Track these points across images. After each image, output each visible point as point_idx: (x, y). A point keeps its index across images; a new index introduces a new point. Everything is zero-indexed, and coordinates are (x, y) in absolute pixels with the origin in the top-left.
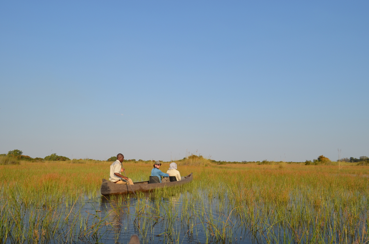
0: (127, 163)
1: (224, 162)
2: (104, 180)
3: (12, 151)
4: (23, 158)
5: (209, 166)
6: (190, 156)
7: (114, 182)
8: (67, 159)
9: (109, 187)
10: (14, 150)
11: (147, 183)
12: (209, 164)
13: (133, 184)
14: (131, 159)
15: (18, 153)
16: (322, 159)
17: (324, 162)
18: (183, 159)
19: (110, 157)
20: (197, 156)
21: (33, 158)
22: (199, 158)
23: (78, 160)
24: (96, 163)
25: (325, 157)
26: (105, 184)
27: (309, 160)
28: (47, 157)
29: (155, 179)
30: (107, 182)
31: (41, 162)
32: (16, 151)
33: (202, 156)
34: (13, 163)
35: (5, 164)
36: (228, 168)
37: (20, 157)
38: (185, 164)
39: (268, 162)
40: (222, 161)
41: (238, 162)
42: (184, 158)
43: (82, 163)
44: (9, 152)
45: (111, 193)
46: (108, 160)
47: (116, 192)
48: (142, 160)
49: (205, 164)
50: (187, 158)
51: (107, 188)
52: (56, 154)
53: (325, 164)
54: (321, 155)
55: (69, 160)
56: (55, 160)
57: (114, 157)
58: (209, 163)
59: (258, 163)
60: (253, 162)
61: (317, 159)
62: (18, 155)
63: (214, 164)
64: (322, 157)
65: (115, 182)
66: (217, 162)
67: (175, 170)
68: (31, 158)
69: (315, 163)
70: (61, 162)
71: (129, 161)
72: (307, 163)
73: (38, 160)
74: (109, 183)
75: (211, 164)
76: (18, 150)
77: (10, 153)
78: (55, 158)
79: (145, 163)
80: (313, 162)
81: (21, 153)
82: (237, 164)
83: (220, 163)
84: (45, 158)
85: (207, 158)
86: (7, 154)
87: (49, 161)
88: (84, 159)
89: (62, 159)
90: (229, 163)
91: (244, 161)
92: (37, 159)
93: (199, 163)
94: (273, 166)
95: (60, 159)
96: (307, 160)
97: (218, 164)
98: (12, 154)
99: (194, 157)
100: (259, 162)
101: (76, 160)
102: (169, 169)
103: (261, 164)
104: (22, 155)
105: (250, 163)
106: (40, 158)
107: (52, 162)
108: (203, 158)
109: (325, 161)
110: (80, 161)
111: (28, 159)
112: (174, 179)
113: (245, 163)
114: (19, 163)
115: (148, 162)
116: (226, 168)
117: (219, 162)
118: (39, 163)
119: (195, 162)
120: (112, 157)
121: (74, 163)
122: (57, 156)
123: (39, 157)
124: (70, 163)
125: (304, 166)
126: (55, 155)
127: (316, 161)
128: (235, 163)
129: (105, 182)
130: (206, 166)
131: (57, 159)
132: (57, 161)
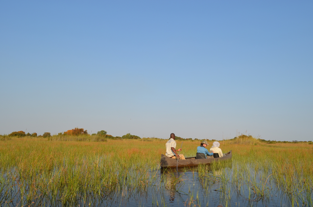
0: (185, 141)
1: (274, 141)
3: (100, 131)
4: (107, 136)
5: (258, 145)
6: (240, 135)
7: (170, 157)
8: (138, 138)
9: (166, 161)
10: (101, 131)
11: (195, 158)
12: (258, 143)
13: (185, 159)
14: (188, 138)
15: (104, 133)
20: (247, 136)
21: (114, 136)
22: (249, 138)
23: (147, 139)
24: (160, 141)
26: (163, 159)
28: (124, 136)
29: (201, 155)
30: (165, 157)
31: (120, 140)
32: (103, 131)
33: (251, 136)
34: (103, 140)
35: (97, 141)
36: (278, 147)
38: (235, 143)
40: (271, 140)
41: (288, 142)
42: (235, 138)
43: (150, 141)
45: (168, 166)
47: (172, 166)
48: (197, 139)
49: (254, 143)
50: (238, 138)
51: (165, 162)
52: (130, 134)
55: (140, 138)
58: (259, 142)
59: (309, 143)
60: (305, 142)
62: (104, 135)
63: (263, 143)
66: (267, 142)
67: (218, 147)
68: (112, 137)
70: (135, 140)
71: (187, 139)
74: (166, 158)
75: (260, 143)
77: (99, 133)
78: (130, 137)
79: (200, 141)
81: (106, 133)
82: (287, 144)
83: (270, 142)
84: (122, 137)
85: (257, 138)
88: (151, 138)
89: (135, 138)
90: (279, 142)
91: (294, 140)
92: (117, 137)
93: (249, 142)
95: (133, 138)
97: (267, 143)
99: (243, 136)
101: (145, 138)
102: (212, 147)
104: (107, 134)
105: (301, 143)
106: (119, 137)
108: (252, 137)
111: (110, 137)
113: (295, 142)
114: (106, 141)
116: (274, 147)
117: (269, 141)
118: (118, 141)
119: (245, 141)
121: (144, 141)
122: (131, 135)
124: (141, 140)
126: (129, 134)
128: (285, 142)
129: (164, 157)
130: (255, 144)
131: (131, 138)
132: (131, 140)
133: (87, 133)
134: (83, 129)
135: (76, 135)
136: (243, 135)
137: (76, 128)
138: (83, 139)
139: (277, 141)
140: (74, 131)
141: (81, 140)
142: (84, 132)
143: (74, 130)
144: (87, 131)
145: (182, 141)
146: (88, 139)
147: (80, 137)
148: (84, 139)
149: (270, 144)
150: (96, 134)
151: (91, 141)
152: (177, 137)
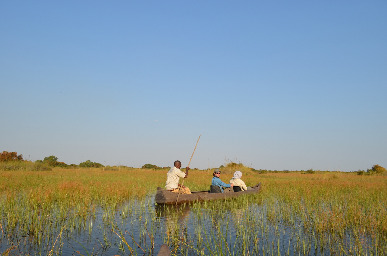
2: (159, 188)
3: (47, 157)
4: (58, 164)
5: (249, 175)
6: (229, 163)
8: (101, 166)
9: (164, 196)
10: (49, 156)
11: (208, 192)
12: (249, 173)
15: (53, 159)
16: (377, 168)
17: (379, 172)
18: (220, 167)
19: (145, 165)
20: (237, 164)
22: (239, 166)
23: (112, 167)
25: (381, 167)
27: (362, 170)
28: (82, 163)
29: (216, 189)
30: (162, 190)
31: (76, 168)
32: (51, 157)
33: (242, 164)
34: (45, 169)
35: (37, 170)
36: (271, 177)
37: (55, 163)
39: (314, 171)
41: (279, 171)
44: (44, 158)
45: (166, 202)
46: (142, 167)
49: (245, 173)
50: (226, 166)
51: (162, 196)
52: (91, 161)
53: (382, 174)
54: (376, 164)
55: (103, 166)
56: (89, 167)
57: (148, 164)
58: (251, 171)
60: (296, 171)
61: (371, 168)
63: (253, 173)
64: (377, 167)
65: (171, 191)
66: (257, 171)
67: (239, 179)
68: (66, 164)
69: (369, 173)
70: (95, 169)
71: (164, 168)
72: (359, 173)
73: (73, 167)
74: (164, 191)
76: (54, 156)
77: (46, 159)
78: (89, 165)
80: (367, 172)
81: (56, 159)
82: (278, 173)
83: (261, 172)
84: (80, 165)
86: (43, 160)
87: (83, 168)
88: (118, 166)
89: (97, 166)
90: (270, 171)
91: (285, 170)
92: (72, 165)
94: (325, 177)
95: (94, 166)
96: (359, 170)
97: (258, 173)
98: (48, 160)
99: (233, 165)
100: (303, 171)
101: (109, 167)
103: (307, 173)
104: (57, 161)
105: (293, 172)
106: (75, 165)
107: (86, 169)
108: (243, 167)
109: (381, 171)
110: (114, 168)
111: (63, 165)
112: (238, 190)
113: (287, 172)
114: (50, 170)
115: (183, 170)
117: (260, 170)
118: (73, 170)
120: (146, 164)
121: (107, 170)
122: (92, 162)
123: (73, 164)
125: (356, 176)
126: (89, 161)
127: (370, 170)
128: (276, 172)
129: (160, 190)
130: (247, 174)
131: (91, 166)
132: (91, 168)
133: (23, 159)
134: (16, 153)
135: (5, 161)
136: (232, 162)
137: (5, 152)
138: (14, 167)
139: (268, 170)
140: (2, 156)
141: (10, 169)
142: (18, 157)
143: (1, 154)
144: (22, 156)
145: (158, 171)
146: (22, 168)
147: (10, 164)
148: (16, 167)
149: (261, 174)
150: (42, 160)
151: (27, 169)
152: (152, 165)
